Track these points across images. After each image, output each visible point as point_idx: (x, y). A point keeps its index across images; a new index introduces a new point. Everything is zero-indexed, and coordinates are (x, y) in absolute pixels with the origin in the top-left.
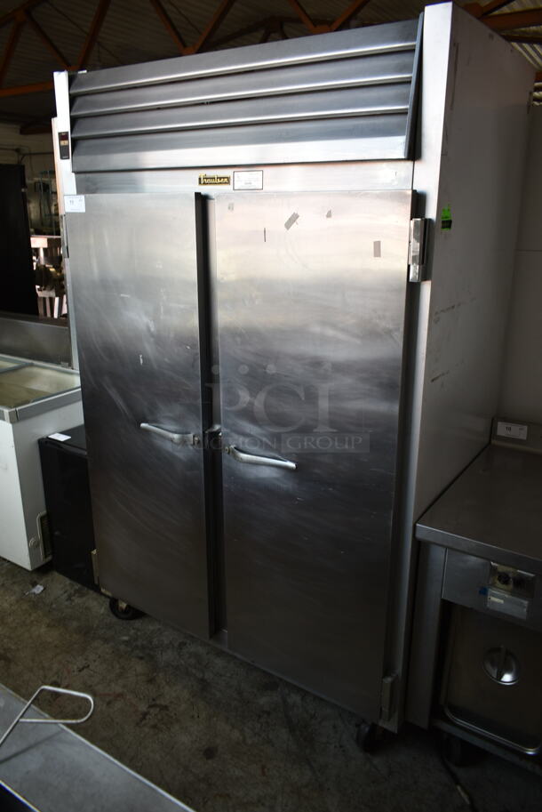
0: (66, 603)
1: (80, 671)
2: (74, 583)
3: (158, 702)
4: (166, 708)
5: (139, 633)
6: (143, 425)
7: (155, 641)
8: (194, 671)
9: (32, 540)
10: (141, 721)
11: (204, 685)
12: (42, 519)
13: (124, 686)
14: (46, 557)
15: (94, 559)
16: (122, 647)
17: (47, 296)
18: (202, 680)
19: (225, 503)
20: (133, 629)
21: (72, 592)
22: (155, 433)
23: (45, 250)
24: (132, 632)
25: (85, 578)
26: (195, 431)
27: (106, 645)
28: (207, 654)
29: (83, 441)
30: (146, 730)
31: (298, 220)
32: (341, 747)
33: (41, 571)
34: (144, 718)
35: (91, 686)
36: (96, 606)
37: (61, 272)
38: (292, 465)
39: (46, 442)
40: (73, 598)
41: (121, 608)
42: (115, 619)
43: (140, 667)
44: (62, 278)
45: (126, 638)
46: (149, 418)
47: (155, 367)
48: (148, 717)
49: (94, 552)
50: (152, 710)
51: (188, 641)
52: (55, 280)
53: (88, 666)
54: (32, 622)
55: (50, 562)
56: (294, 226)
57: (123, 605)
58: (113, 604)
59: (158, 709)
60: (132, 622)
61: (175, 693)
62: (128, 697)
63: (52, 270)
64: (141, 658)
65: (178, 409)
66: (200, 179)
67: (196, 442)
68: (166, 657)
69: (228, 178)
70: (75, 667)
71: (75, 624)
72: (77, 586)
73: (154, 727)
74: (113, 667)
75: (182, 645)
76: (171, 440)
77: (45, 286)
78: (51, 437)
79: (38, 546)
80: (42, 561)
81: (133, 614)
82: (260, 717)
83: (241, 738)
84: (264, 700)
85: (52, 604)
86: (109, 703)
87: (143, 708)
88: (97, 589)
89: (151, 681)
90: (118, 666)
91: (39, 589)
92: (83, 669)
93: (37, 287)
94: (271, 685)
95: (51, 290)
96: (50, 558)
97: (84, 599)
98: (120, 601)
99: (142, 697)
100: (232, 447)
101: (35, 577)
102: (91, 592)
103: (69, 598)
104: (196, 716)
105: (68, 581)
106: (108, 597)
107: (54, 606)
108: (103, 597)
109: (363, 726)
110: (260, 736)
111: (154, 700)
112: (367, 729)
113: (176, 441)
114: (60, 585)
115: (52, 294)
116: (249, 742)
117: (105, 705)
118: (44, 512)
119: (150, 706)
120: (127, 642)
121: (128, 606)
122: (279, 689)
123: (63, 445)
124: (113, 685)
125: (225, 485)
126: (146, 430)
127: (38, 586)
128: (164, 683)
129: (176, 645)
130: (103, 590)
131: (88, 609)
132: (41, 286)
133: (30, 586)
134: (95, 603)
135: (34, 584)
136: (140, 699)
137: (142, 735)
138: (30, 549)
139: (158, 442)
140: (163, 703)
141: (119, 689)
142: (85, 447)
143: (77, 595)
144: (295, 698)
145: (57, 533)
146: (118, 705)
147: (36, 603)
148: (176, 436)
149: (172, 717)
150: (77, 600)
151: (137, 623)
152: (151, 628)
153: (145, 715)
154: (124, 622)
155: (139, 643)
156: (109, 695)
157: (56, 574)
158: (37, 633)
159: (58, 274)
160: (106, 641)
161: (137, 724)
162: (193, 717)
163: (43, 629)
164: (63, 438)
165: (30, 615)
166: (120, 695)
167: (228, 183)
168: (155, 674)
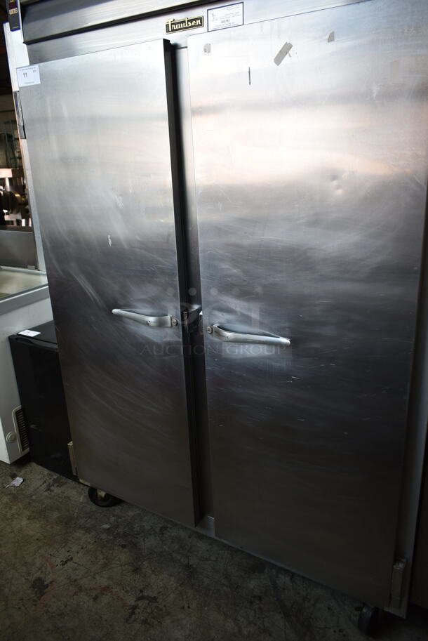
0: (46, 494)
1: (63, 564)
2: (52, 473)
3: (146, 594)
4: (154, 599)
5: (120, 520)
6: (115, 311)
7: (136, 527)
8: (179, 557)
9: (9, 435)
10: (130, 616)
11: (190, 573)
12: (17, 413)
13: (109, 578)
14: (23, 449)
15: (71, 452)
16: (104, 536)
17: (14, 220)
18: (188, 566)
19: (209, 387)
20: (114, 516)
21: (51, 481)
22: (130, 318)
23: (10, 179)
24: (113, 519)
25: (63, 468)
26: (172, 313)
27: (88, 536)
28: (190, 537)
29: (52, 335)
30: (137, 626)
31: (291, 52)
32: (340, 631)
33: (20, 463)
34: (133, 613)
35: (75, 580)
36: (75, 495)
37: (25, 197)
38: (286, 341)
39: (17, 339)
40: (52, 488)
41: (101, 497)
42: (94, 507)
43: (123, 556)
44: (27, 203)
45: (107, 526)
46: (122, 302)
47: (126, 246)
48: (137, 611)
49: (71, 444)
50: (140, 603)
51: (169, 526)
52: (20, 204)
53: (72, 559)
54: (13, 515)
55: (29, 453)
56: (286, 60)
57: (102, 494)
58: (92, 493)
59: (147, 602)
60: (111, 509)
61: (162, 582)
62: (115, 590)
63: (17, 195)
64: (124, 546)
65: (152, 290)
66: (167, 26)
67: (174, 324)
68: (150, 543)
69: (201, 19)
70: (58, 560)
71: (55, 515)
72: (56, 476)
73: (145, 622)
74: (96, 559)
75: (163, 529)
76: (147, 324)
77: (12, 210)
78: (22, 333)
79: (15, 439)
80: (20, 453)
81: (112, 501)
82: (251, 603)
83: (236, 628)
84: (252, 584)
85: (32, 496)
86: (96, 598)
87: (131, 601)
88: (76, 479)
89: (136, 570)
90: (101, 557)
91: (18, 481)
92: (66, 562)
93: (5, 211)
94: (257, 567)
95: (17, 213)
96: (27, 450)
97: (63, 488)
98: (98, 491)
99: (129, 589)
100: (216, 326)
101: (14, 469)
102: (69, 481)
103: (48, 489)
104: (186, 606)
105: (46, 472)
106: (87, 486)
107: (34, 497)
108: (82, 486)
109: (364, 610)
110: (256, 624)
111: (141, 591)
112: (370, 614)
113: (151, 324)
114: (38, 476)
115: (19, 216)
116: (245, 632)
117: (92, 600)
118: (19, 407)
119: (139, 599)
120: (108, 529)
121: (107, 495)
122: (266, 570)
123: (32, 341)
124: (98, 577)
125: (208, 368)
126: (119, 317)
127: (18, 478)
128: (150, 572)
129: (157, 530)
130: (81, 481)
131: (67, 498)
132: (8, 210)
133: (10, 479)
134: (74, 492)
135: (14, 477)
136: (127, 592)
137: (133, 633)
138: (7, 444)
139: (133, 327)
140: (152, 594)
141: (104, 582)
142: (56, 342)
143: (55, 485)
144: (283, 580)
145: (32, 426)
146: (105, 599)
147: (16, 495)
148: (151, 319)
149: (161, 610)
150: (56, 490)
151: (117, 510)
152: (131, 513)
153: (134, 608)
154: (105, 509)
155: (120, 530)
156: (95, 589)
157: (34, 465)
158: (18, 526)
159: (23, 199)
160: (88, 530)
161: (127, 620)
162: (183, 608)
163: (25, 522)
164: (33, 334)
165: (11, 508)
166: (107, 588)
167: (201, 25)
168: (140, 563)
